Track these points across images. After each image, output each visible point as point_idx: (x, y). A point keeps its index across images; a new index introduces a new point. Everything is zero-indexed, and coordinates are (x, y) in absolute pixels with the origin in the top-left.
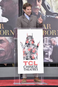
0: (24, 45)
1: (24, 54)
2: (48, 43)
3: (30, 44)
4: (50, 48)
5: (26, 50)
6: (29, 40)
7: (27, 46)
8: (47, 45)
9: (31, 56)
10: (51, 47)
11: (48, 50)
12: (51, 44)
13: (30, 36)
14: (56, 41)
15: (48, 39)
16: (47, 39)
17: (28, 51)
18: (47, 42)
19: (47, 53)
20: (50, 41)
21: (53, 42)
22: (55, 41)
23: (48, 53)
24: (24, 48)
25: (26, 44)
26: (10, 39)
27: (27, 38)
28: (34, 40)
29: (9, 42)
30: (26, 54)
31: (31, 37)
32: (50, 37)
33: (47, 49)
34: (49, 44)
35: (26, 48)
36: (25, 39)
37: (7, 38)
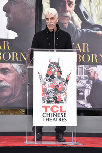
0: (44, 78)
1: (43, 94)
2: (83, 76)
3: (54, 77)
4: (88, 85)
5: (47, 87)
6: (53, 70)
7: (50, 80)
8: (82, 79)
9: (56, 97)
10: (88, 82)
11: (84, 87)
12: (90, 77)
13: (54, 63)
14: (97, 73)
15: (84, 68)
16: (82, 68)
17: (51, 88)
18: (82, 74)
19: (81, 92)
20: (88, 73)
21: (92, 74)
22: (95, 72)
23: (83, 92)
24: (45, 83)
25: (48, 76)
26: (19, 67)
27: (50, 66)
28: (62, 69)
29: (17, 72)
30: (48, 93)
31: (57, 65)
32: (88, 66)
33: (82, 85)
34: (86, 78)
35: (48, 83)
36: (47, 68)
37: (15, 65)
